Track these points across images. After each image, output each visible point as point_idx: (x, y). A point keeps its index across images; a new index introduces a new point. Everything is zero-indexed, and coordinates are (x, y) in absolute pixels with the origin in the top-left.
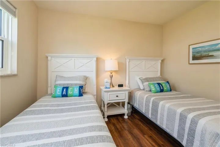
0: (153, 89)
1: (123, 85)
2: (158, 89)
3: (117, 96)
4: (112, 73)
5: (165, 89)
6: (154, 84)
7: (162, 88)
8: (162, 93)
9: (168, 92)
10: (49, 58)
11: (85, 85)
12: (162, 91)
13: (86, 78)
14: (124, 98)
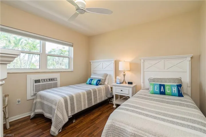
0: (151, 89)
1: (132, 83)
2: (157, 90)
3: (122, 91)
4: (124, 72)
5: (167, 91)
6: (154, 85)
7: (162, 90)
8: (164, 95)
9: (173, 96)
10: (91, 63)
11: (105, 79)
12: (163, 93)
13: (106, 75)
14: (128, 94)
